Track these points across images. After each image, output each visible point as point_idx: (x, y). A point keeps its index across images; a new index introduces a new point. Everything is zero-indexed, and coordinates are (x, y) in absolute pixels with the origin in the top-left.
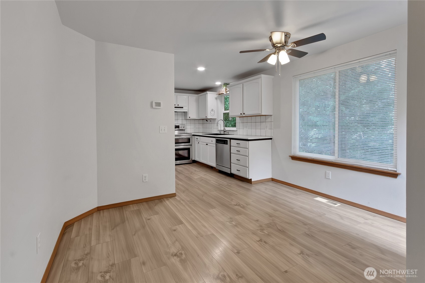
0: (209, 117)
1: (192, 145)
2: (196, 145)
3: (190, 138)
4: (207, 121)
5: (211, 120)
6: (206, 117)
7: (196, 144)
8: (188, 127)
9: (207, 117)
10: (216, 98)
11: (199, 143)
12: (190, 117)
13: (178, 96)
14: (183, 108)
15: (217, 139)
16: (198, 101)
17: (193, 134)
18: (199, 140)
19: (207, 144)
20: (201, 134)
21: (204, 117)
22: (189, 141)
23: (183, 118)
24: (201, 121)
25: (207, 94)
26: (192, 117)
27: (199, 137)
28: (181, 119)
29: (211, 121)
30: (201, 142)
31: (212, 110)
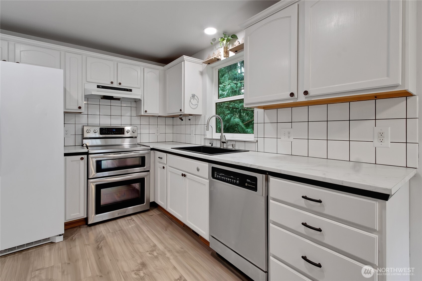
0: (187, 111)
1: (149, 171)
2: (159, 171)
3: (145, 157)
4: (182, 120)
5: (190, 117)
6: (181, 110)
7: (159, 169)
8: (143, 131)
9: (183, 111)
10: (202, 73)
11: (164, 168)
12: (146, 111)
13: (119, 64)
14: (131, 90)
15: (213, 168)
16: (163, 80)
17: (152, 147)
18: (164, 160)
19: (184, 175)
20: (168, 148)
21: (177, 112)
22: (142, 162)
23: (134, 114)
24: (170, 121)
25: (184, 61)
26: (151, 112)
27: (165, 154)
28: (129, 114)
29: (189, 120)
30: (170, 167)
31: (193, 96)
